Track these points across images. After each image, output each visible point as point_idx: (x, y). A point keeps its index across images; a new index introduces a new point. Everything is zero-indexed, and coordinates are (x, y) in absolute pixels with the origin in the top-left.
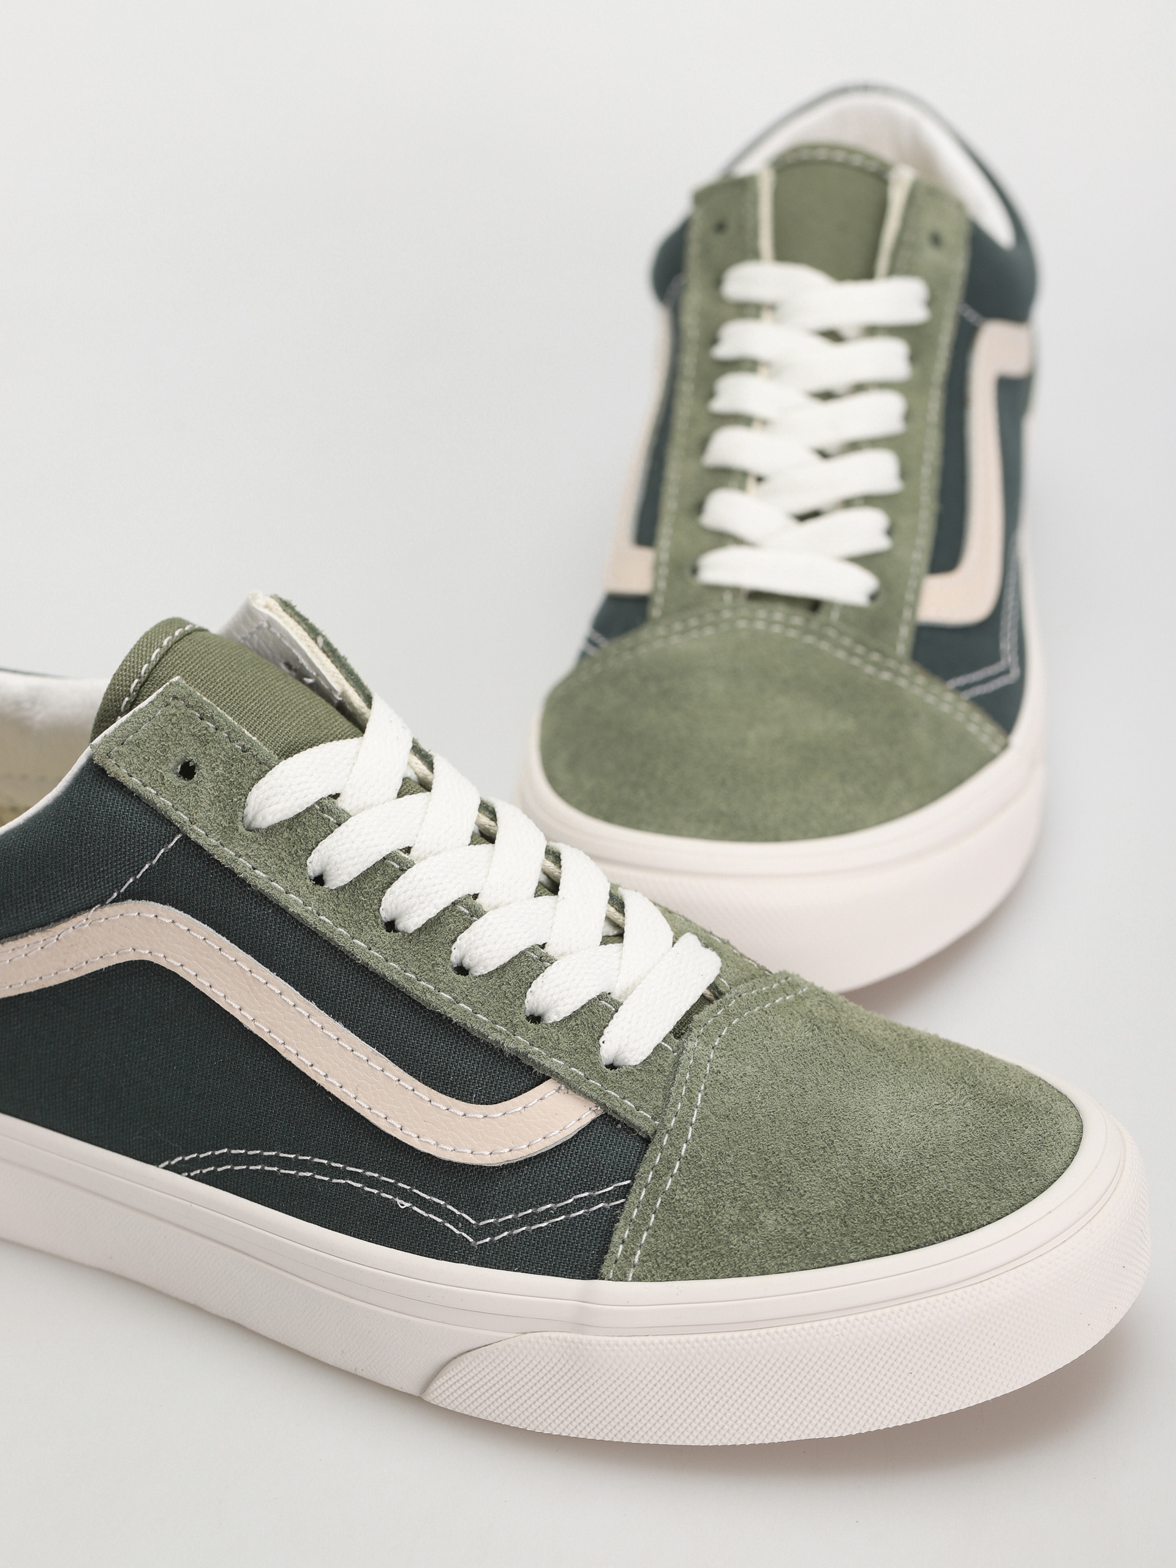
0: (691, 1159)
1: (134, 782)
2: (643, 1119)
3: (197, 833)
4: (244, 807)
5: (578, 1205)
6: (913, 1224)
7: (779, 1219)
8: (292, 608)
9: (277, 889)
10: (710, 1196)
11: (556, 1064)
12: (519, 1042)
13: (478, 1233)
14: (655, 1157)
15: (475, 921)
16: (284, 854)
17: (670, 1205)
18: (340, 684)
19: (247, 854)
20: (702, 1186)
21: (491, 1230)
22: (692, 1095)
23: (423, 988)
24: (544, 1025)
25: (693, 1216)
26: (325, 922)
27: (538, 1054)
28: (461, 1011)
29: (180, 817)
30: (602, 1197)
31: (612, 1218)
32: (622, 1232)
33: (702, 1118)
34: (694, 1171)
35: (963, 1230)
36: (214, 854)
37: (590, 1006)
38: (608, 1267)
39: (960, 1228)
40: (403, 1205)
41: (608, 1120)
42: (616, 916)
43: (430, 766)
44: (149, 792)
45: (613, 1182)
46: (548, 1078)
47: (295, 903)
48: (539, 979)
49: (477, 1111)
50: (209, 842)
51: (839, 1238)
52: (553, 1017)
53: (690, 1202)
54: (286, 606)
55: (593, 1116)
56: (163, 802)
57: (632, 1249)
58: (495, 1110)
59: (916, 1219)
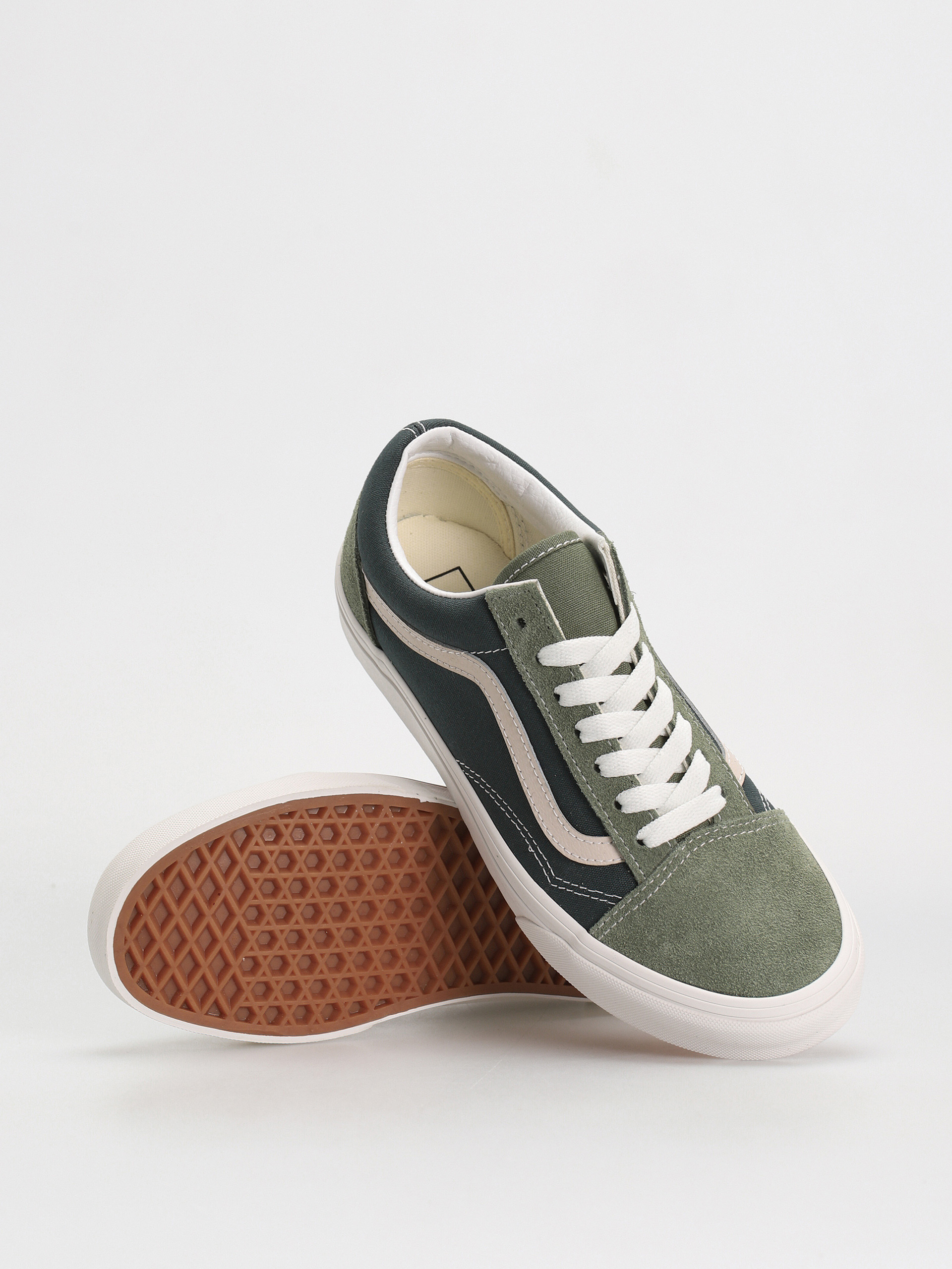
0: (650, 902)
1: (497, 617)
2: (639, 872)
3: (514, 653)
4: (538, 652)
5: (596, 895)
6: (724, 980)
7: (671, 948)
8: (616, 554)
9: (537, 694)
10: (649, 923)
11: (615, 832)
12: (603, 815)
13: (554, 881)
14: (636, 893)
15: (612, 752)
16: (546, 680)
17: (630, 919)
18: (618, 602)
19: (531, 673)
20: (648, 917)
21: (559, 883)
22: (666, 873)
23: (576, 770)
24: (619, 812)
25: (637, 928)
26: (550, 718)
27: (608, 824)
28: (587, 789)
29: (509, 642)
30: (606, 898)
31: (606, 909)
32: (606, 918)
33: (665, 886)
34: (648, 908)
35: (743, 995)
36: (516, 666)
37: (643, 814)
38: (594, 929)
39: (742, 993)
40: (530, 850)
41: (624, 865)
42: (686, 765)
43: (639, 658)
44: (501, 625)
45: (614, 894)
46: (609, 835)
47: (542, 703)
48: (626, 791)
49: (574, 833)
50: (517, 660)
51: (690, 971)
52: (624, 810)
53: (640, 921)
54: (613, 553)
55: (620, 862)
56: (505, 633)
57: (606, 928)
58: (582, 837)
59: (727, 979)
